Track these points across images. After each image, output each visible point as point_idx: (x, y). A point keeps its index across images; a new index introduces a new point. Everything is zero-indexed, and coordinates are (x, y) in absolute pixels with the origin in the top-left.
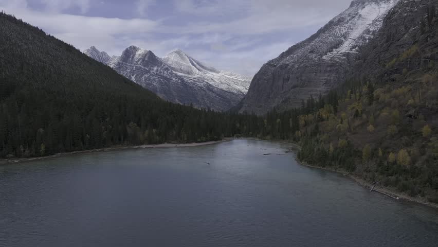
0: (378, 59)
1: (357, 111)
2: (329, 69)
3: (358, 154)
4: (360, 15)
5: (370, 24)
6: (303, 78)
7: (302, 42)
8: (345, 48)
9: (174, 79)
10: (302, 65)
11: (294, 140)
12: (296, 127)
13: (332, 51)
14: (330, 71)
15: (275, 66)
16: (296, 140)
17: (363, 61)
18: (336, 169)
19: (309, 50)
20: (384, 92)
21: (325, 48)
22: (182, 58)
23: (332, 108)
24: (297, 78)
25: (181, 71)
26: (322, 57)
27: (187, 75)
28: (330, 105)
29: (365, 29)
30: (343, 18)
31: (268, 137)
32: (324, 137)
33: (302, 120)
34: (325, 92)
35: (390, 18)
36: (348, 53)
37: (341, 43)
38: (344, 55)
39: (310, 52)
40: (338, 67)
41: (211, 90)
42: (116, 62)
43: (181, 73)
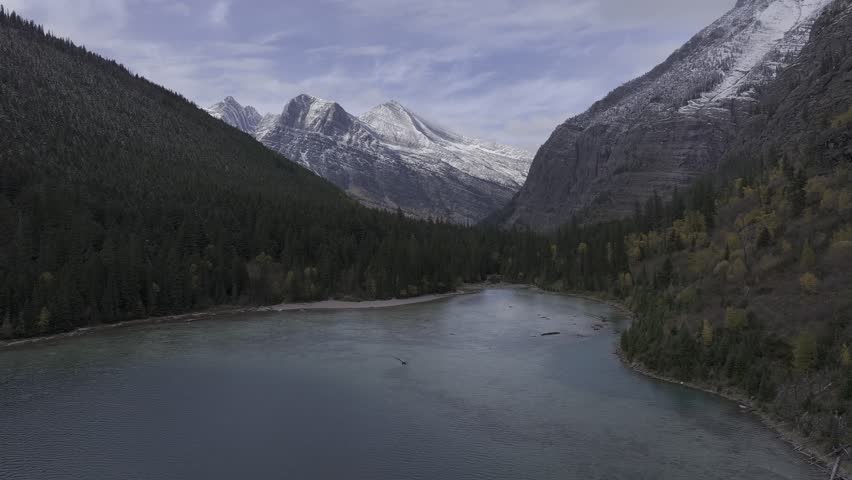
1: (766, 230)
2: (692, 133)
3: (779, 350)
4: (759, 23)
5: (780, 40)
6: (639, 153)
7: (636, 80)
8: (726, 90)
9: (382, 157)
10: (637, 126)
11: (617, 293)
12: (621, 263)
13: (700, 97)
14: (695, 138)
15: (581, 129)
16: (620, 295)
17: (766, 116)
18: (719, 389)
19: (651, 97)
20: (833, 187)
21: (683, 90)
22: (399, 117)
23: (702, 219)
24: (627, 153)
25: (397, 141)
26: (677, 109)
27: (407, 149)
28: (698, 212)
29: (768, 50)
30: (721, 29)
31: (559, 284)
32: (686, 293)
33: (634, 246)
34: (684, 182)
35: (828, 23)
36: (733, 99)
37: (716, 81)
38: (723, 105)
39: (652, 101)
40: (711, 130)
41: (454, 178)
42: (272, 124)
43: (397, 144)
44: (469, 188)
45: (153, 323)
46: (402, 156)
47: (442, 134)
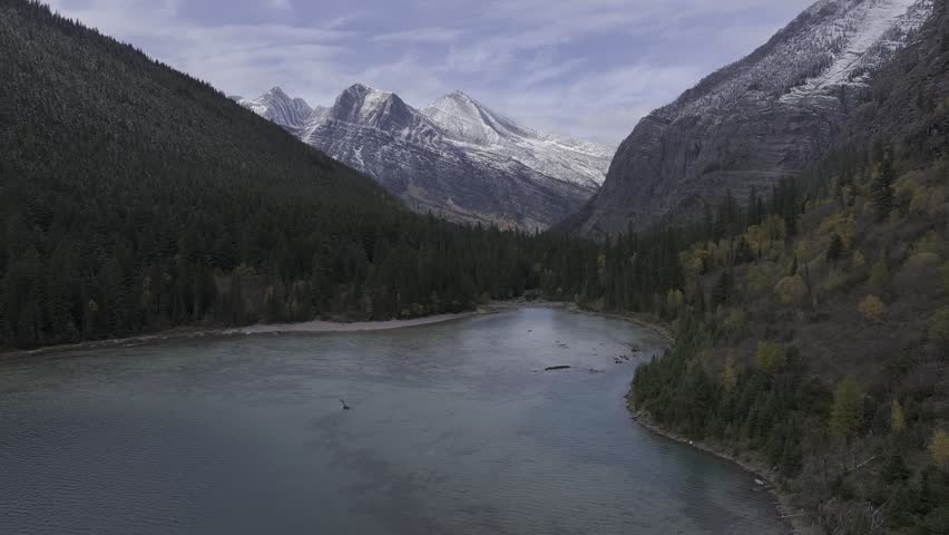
0: (916, 97)
1: (838, 239)
2: (794, 126)
5: (901, 16)
6: (731, 149)
7: (734, 64)
8: (836, 75)
9: (445, 155)
10: (732, 116)
11: (663, 314)
13: (804, 83)
14: (798, 130)
15: (668, 122)
16: (666, 316)
17: (876, 105)
19: (748, 84)
20: (929, 183)
21: (785, 76)
22: (465, 109)
23: (782, 223)
24: (719, 149)
25: (462, 136)
26: (778, 97)
27: (474, 146)
28: (776, 216)
29: (888, 27)
30: (832, 5)
31: (600, 303)
33: (693, 260)
36: (843, 86)
37: (826, 63)
38: (832, 93)
39: (751, 88)
40: (816, 122)
41: (526, 179)
42: (323, 119)
43: (463, 141)
44: (543, 189)
45: (84, 348)
46: (468, 153)
47: (514, 129)
